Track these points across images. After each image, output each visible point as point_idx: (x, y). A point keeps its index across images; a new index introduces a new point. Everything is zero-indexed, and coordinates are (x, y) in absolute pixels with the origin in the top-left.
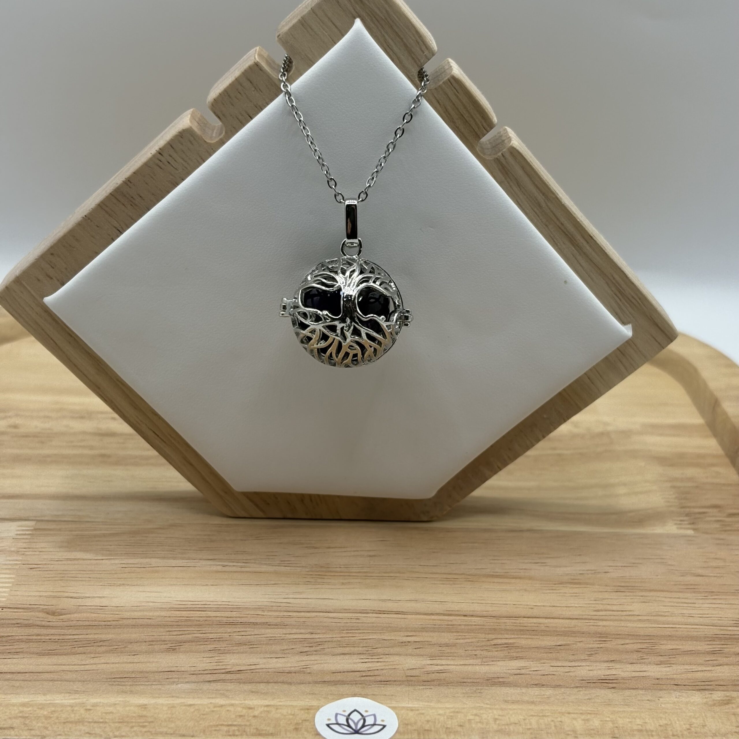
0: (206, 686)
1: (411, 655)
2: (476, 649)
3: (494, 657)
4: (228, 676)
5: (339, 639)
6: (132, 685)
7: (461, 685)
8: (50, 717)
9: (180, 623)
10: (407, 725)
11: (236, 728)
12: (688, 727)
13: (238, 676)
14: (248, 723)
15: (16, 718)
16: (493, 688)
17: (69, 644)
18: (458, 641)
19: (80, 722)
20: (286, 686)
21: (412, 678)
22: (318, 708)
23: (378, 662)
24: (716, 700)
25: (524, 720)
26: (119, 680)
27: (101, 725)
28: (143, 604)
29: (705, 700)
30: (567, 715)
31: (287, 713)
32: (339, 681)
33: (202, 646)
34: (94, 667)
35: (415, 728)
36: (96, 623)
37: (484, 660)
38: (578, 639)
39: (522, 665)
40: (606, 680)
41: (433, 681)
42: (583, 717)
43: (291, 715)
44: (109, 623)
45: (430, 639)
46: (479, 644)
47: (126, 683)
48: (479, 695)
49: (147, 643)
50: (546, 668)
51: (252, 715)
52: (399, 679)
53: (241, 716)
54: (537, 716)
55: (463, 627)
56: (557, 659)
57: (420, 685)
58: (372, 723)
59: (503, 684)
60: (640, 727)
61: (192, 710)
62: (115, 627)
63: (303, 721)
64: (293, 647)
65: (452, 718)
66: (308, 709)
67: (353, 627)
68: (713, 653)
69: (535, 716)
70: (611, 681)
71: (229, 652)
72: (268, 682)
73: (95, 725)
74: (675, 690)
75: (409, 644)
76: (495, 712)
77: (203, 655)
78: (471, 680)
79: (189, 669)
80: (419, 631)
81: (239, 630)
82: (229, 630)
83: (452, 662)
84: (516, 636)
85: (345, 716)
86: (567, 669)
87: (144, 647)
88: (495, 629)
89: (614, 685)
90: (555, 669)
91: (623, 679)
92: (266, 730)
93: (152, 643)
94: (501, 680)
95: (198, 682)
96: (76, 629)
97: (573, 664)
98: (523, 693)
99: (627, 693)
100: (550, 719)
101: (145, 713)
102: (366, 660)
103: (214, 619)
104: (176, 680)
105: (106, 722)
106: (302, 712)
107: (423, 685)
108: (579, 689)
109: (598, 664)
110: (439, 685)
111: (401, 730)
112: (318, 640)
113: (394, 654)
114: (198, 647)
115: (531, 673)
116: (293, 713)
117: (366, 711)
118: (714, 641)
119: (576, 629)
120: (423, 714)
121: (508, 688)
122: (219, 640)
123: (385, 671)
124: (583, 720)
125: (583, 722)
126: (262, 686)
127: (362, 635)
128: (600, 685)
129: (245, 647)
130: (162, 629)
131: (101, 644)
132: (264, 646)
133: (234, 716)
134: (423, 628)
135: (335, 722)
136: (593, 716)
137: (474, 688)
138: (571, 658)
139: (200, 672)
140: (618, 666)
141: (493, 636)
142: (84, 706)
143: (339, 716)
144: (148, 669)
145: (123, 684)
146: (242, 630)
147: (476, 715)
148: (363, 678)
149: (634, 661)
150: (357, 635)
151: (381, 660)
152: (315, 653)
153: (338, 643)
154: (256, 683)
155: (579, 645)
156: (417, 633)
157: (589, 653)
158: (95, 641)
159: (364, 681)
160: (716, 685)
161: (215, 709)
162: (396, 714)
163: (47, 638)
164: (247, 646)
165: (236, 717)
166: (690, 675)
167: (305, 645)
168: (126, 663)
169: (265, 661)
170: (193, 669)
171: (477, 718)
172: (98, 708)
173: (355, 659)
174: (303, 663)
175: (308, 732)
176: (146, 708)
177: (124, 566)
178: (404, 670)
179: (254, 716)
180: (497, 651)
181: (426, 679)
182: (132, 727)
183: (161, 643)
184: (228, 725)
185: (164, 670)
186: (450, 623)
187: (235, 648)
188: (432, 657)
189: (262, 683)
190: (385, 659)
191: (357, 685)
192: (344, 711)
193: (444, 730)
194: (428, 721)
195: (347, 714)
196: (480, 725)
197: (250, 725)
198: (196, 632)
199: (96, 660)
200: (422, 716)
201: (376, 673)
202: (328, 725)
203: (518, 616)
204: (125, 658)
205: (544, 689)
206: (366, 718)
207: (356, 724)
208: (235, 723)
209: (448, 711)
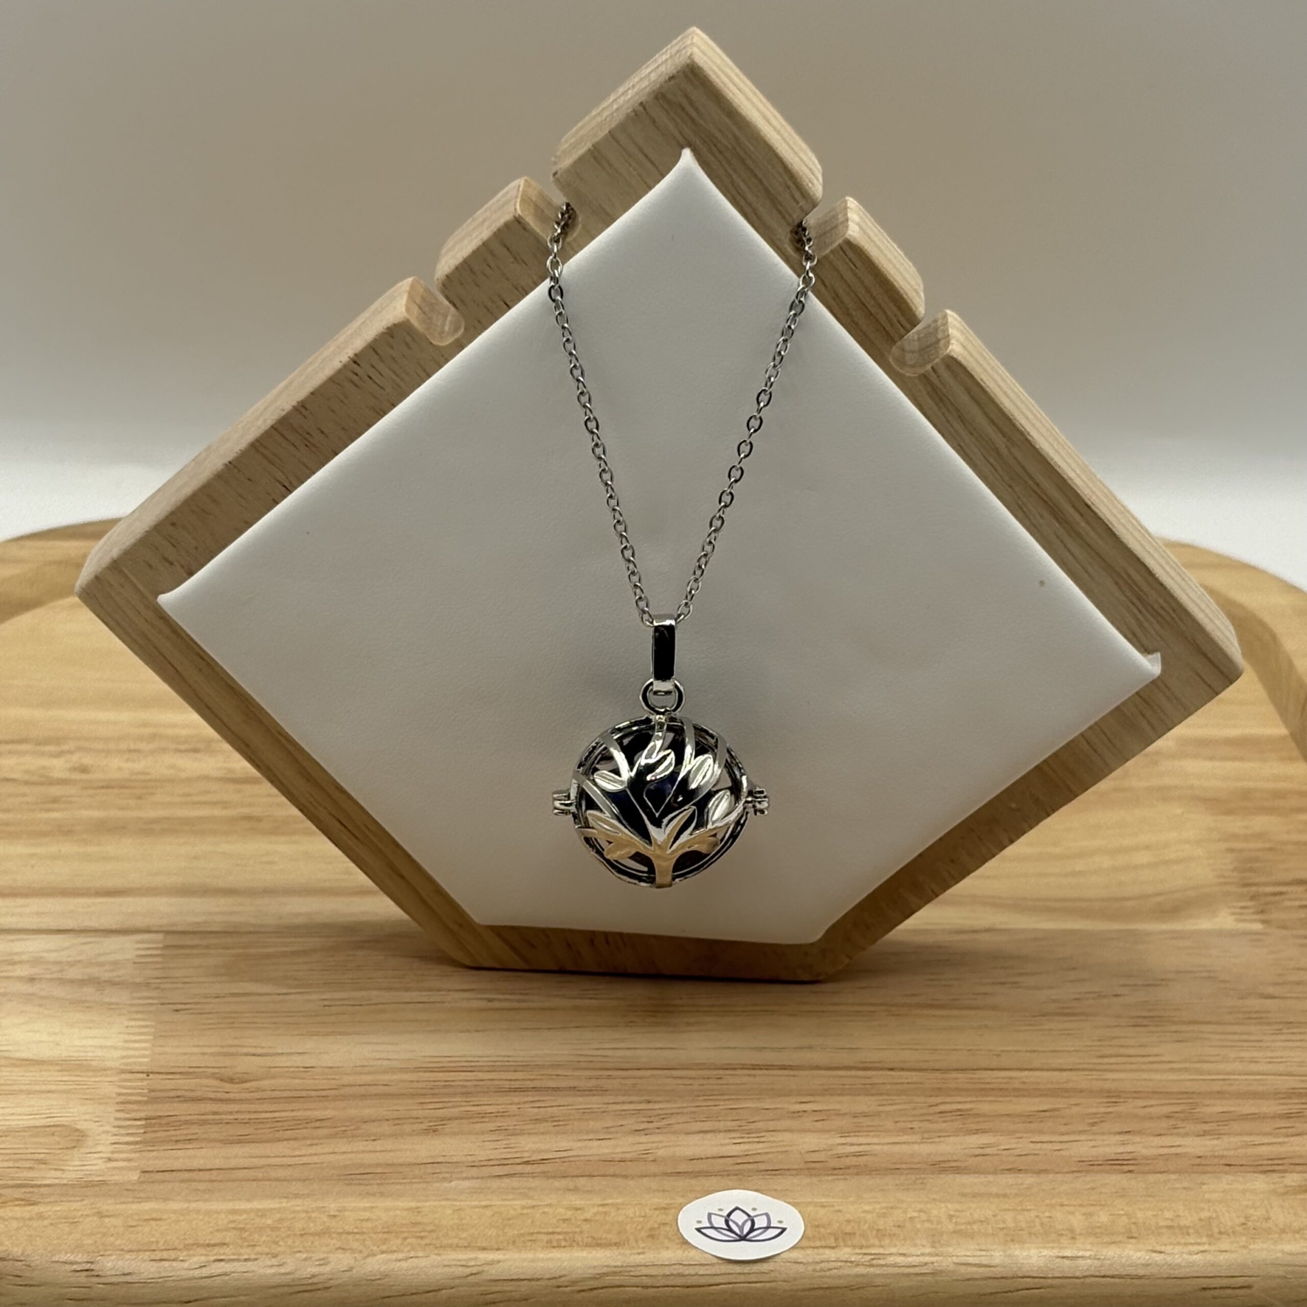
0: (496, 1184)
1: (809, 1131)
2: (911, 1119)
3: (941, 1131)
4: (528, 1168)
5: (693, 1109)
6: (382, 1184)
7: (892, 1174)
8: (278, 1229)
9: (436, 1091)
10: (818, 1226)
11: (561, 1237)
12: (1242, 1220)
13: (542, 1168)
14: (578, 1230)
15: (227, 1230)
16: (942, 1176)
17: (268, 1126)
18: (881, 1108)
19: (325, 1232)
20: (619, 1181)
21: (814, 1165)
22: (681, 1207)
23: (758, 1142)
24: (1290, 1186)
25: (994, 1216)
26: (359, 1177)
27: (358, 1236)
28: (372, 1063)
29: (1273, 1186)
30: (1058, 1208)
31: (635, 1213)
32: (699, 1172)
33: (479, 1125)
34: (315, 1159)
35: (829, 1231)
36: (303, 1094)
37: (926, 1135)
38: (1073, 1101)
39: (986, 1142)
40: (1118, 1160)
41: (848, 1168)
42: (1084, 1210)
43: (640, 1216)
44: (324, 1093)
45: (837, 1107)
46: (915, 1112)
47: (372, 1182)
48: (921, 1186)
49: (391, 1122)
50: (1023, 1145)
51: (582, 1218)
52: (795, 1167)
53: (564, 1220)
54: (1014, 1210)
55: (889, 1087)
56: (1041, 1132)
57: (828, 1175)
58: (765, 1225)
59: (957, 1170)
60: (1169, 1223)
61: (489, 1213)
62: (335, 1098)
63: (659, 1224)
64: (623, 1123)
65: (884, 1215)
66: (665, 1209)
67: (712, 1090)
68: (1288, 1116)
69: (1009, 1210)
70: (1126, 1162)
71: (522, 1133)
72: (591, 1176)
73: (350, 1237)
74: (1226, 1173)
75: (806, 1114)
76: (950, 1206)
77: (482, 1138)
78: (908, 1166)
79: (464, 1159)
80: (818, 1095)
81: (532, 1099)
82: (516, 1100)
83: (875, 1140)
84: (974, 1099)
85: (722, 1216)
86: (1058, 1146)
87: (386, 1128)
88: (939, 1089)
89: (1131, 1168)
90: (1038, 1146)
91: (1146, 1158)
92: (606, 1238)
93: (397, 1122)
94: (954, 1164)
95: (482, 1178)
96: (275, 1103)
97: (1066, 1138)
98: (989, 1182)
99: (1151, 1178)
100: (1033, 1214)
101: (419, 1219)
102: (741, 1141)
103: (489, 1083)
104: (446, 1175)
105: (363, 1233)
106: (657, 1212)
107: (832, 1175)
108: (1075, 1174)
109: (1105, 1137)
110: (857, 1174)
111: (810, 1233)
112: (661, 1112)
113: (785, 1131)
114: (472, 1126)
115: (1000, 1152)
116: (643, 1214)
117: (754, 1209)
118: (1290, 1098)
119: (1070, 1085)
120: (840, 1211)
121: (966, 1176)
122: (503, 1115)
123: (770, 1156)
124: (1084, 1214)
125: (1084, 1217)
126: (582, 1181)
127: (730, 1102)
128: (1108, 1167)
129: (545, 1124)
130: (410, 1101)
131: (318, 1124)
132: (576, 1123)
133: (555, 1221)
134: (826, 1090)
135: (708, 1225)
136: (1098, 1208)
137: (913, 1177)
138: (1064, 1129)
139: (482, 1163)
140: (1137, 1139)
141: (939, 1100)
142: (325, 1212)
143: (713, 1216)
144: (401, 1161)
145: (366, 1182)
146: (537, 1098)
147: (920, 1211)
148: (740, 1167)
149: (1162, 1132)
150: (722, 1103)
151: (762, 1139)
152: (657, 1131)
153: (693, 1116)
154: (573, 1176)
155: (1076, 1109)
156: (818, 1098)
157: (1091, 1121)
158: (308, 1121)
159: (738, 1170)
160: (1291, 1164)
161: (525, 1211)
162: (800, 1212)
163: (232, 1117)
164: (549, 1124)
165: (558, 1221)
166: (1250, 1151)
167: (640, 1120)
168: (364, 1152)
169: (579, 1144)
170: (470, 1159)
171: (922, 1214)
172: (347, 1213)
173: (721, 1138)
174: (642, 1147)
175: (669, 1239)
176: (419, 1212)
177: (327, 1003)
178: (801, 1153)
179: (586, 1220)
180: (945, 1122)
181: (837, 1166)
182: (405, 1238)
183: (412, 1121)
184: (548, 1233)
185: (425, 1161)
186: (869, 1081)
187: (531, 1126)
188: (844, 1133)
189: (582, 1176)
190: (769, 1137)
191: (731, 1177)
192: (721, 1210)
193: (874, 1232)
194: (848, 1221)
195: (725, 1213)
196: (927, 1225)
197: (581, 1232)
198: (464, 1104)
199: (318, 1149)
200: (839, 1214)
201: (758, 1158)
202: (699, 1230)
203: (975, 1067)
204: (360, 1145)
205: (1021, 1175)
206: (755, 1219)
207: (741, 1228)
208: (558, 1230)
209: (878, 1206)
